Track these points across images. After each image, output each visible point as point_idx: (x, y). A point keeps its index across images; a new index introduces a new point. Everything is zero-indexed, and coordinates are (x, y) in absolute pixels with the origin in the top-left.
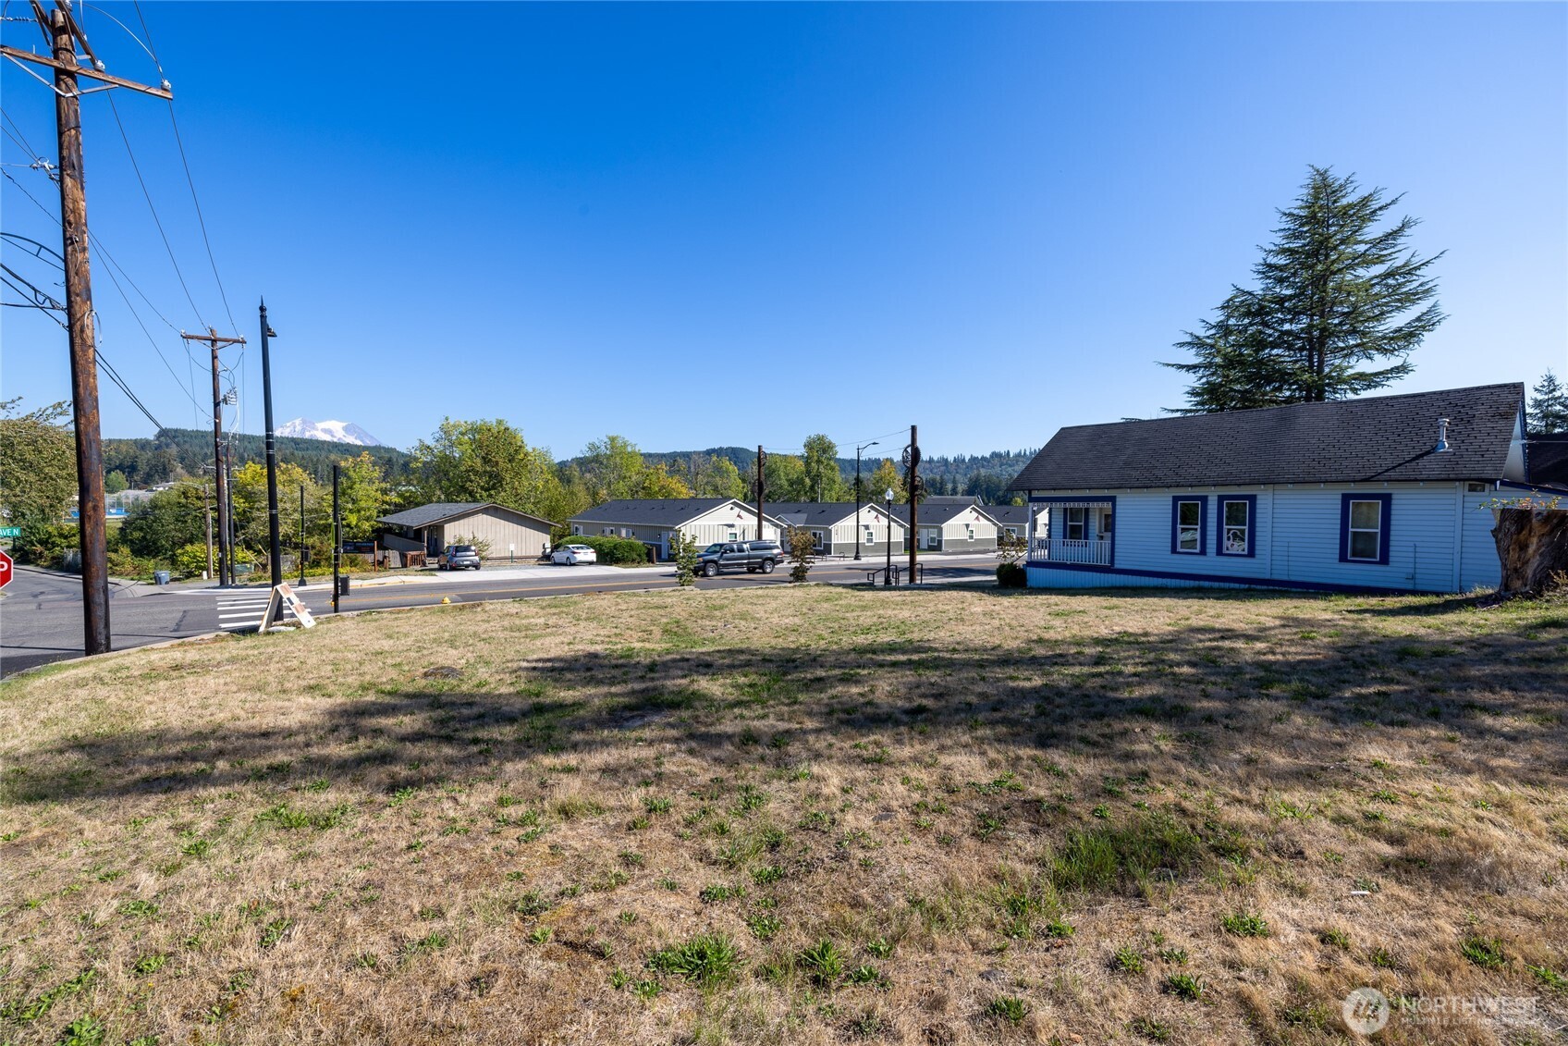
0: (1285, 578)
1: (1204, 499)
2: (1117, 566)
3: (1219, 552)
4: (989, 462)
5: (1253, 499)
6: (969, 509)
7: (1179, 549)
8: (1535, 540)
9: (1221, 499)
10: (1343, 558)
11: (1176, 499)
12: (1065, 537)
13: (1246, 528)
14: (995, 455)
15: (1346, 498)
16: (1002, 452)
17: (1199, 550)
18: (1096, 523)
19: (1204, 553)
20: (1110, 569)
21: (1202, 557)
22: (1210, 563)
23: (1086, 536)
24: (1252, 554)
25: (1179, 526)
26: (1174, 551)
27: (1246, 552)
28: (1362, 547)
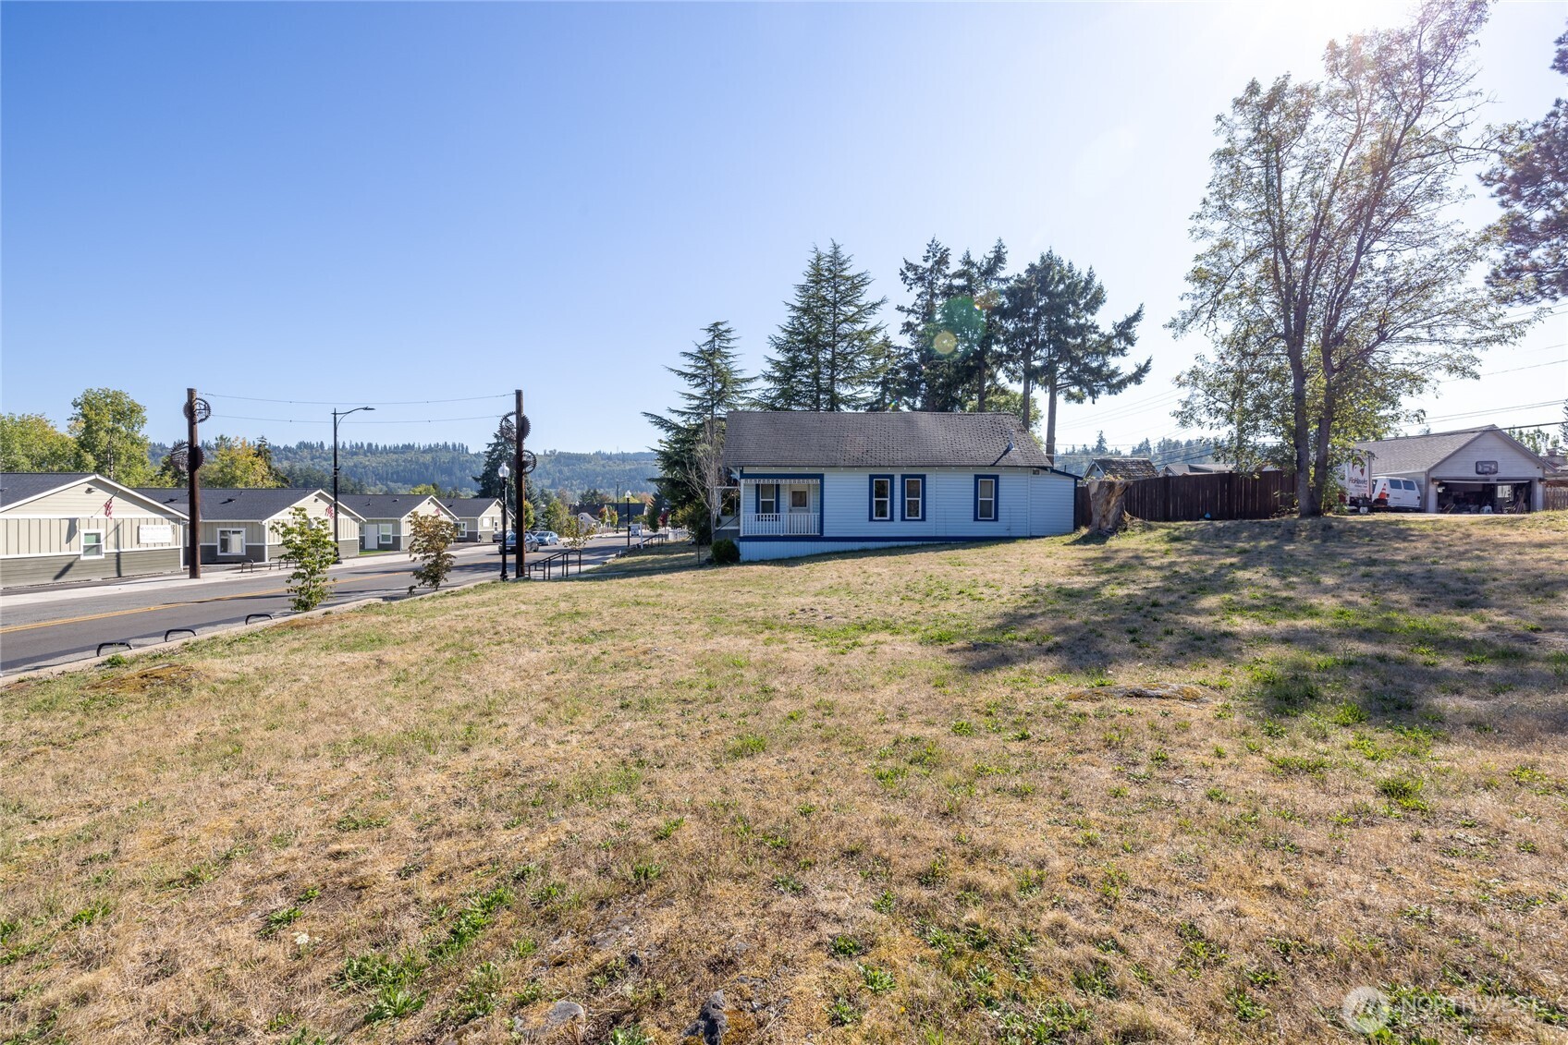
0: (944, 535)
1: (891, 477)
2: (825, 535)
3: (903, 519)
4: (296, 453)
5: (923, 477)
6: (427, 501)
7: (875, 518)
8: (1114, 499)
9: (904, 477)
10: (976, 519)
11: (872, 477)
12: (757, 511)
13: (920, 499)
14: (302, 446)
15: (977, 477)
16: (314, 442)
17: (888, 518)
18: (786, 499)
19: (892, 519)
20: (820, 538)
21: (891, 523)
22: (898, 528)
23: (778, 511)
24: (924, 519)
25: (874, 499)
26: (871, 519)
27: (920, 517)
28: (986, 510)
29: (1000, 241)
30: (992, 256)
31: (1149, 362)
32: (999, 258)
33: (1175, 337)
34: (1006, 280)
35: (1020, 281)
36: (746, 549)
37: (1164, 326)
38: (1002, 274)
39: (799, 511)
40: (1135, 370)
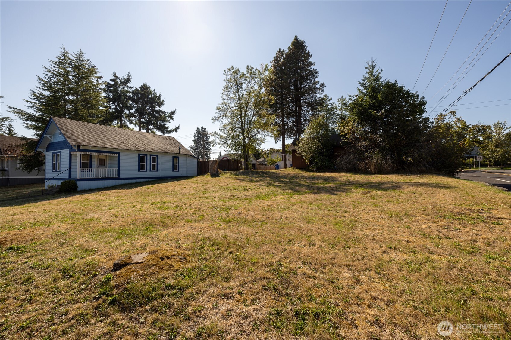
0: (163, 176)
1: (146, 155)
2: (120, 177)
3: (150, 171)
5: (157, 156)
8: (216, 165)
9: (150, 155)
10: (173, 171)
11: (139, 155)
12: (80, 167)
13: (156, 164)
15: (173, 157)
17: (145, 170)
18: (95, 162)
19: (146, 171)
20: (118, 178)
21: (146, 172)
22: (149, 174)
23: (91, 167)
24: (157, 171)
25: (140, 163)
26: (139, 171)
27: (156, 170)
28: (175, 168)
29: (129, 73)
30: (126, 77)
31: (179, 126)
32: (128, 80)
33: (213, 123)
34: (131, 88)
35: (136, 89)
36: (81, 185)
37: (211, 119)
38: (129, 85)
39: (102, 167)
40: (175, 128)
